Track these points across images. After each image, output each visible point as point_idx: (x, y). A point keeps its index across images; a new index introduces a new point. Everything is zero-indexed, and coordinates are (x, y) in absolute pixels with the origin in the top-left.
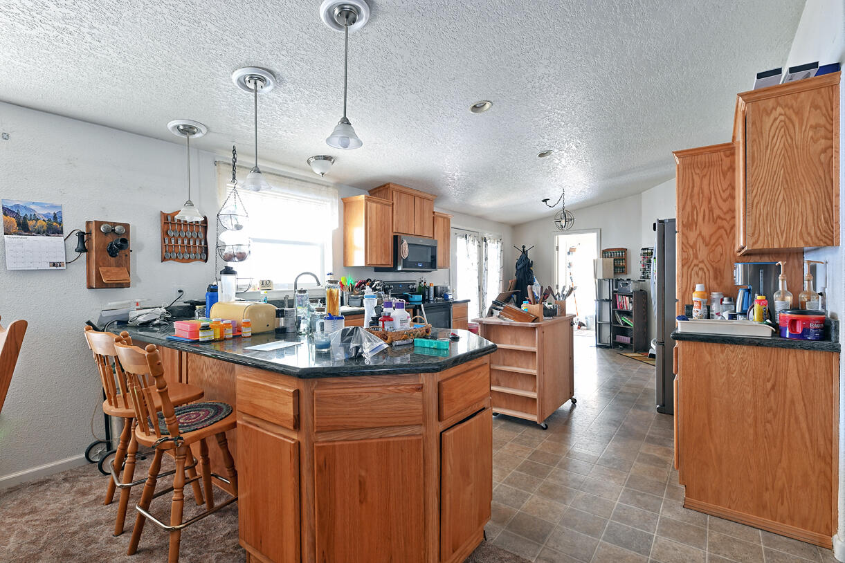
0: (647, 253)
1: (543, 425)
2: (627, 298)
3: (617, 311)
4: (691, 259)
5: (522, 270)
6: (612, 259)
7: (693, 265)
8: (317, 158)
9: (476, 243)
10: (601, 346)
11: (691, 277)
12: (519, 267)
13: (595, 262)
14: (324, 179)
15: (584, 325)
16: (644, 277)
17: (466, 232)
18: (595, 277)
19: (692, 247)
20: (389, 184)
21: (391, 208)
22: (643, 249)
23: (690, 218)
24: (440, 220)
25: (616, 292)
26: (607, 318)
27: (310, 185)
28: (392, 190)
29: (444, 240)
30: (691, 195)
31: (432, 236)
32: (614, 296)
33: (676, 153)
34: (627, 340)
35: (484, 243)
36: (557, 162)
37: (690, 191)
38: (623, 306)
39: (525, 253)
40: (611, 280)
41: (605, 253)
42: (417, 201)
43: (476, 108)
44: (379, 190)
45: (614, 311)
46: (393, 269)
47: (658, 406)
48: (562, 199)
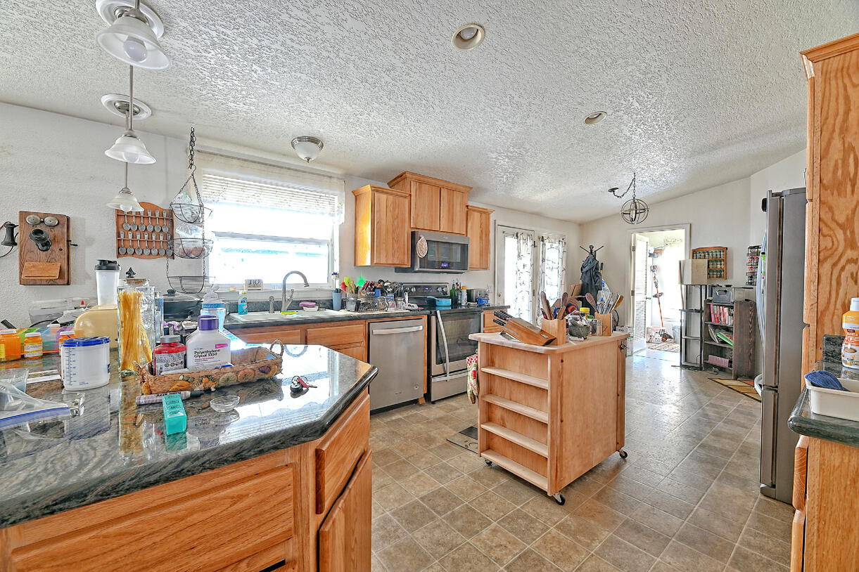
0: (755, 252)
1: (558, 497)
2: (726, 310)
3: (710, 323)
4: (841, 249)
5: (589, 273)
6: (707, 260)
7: (843, 261)
8: (300, 139)
9: (530, 243)
10: (686, 366)
11: (839, 283)
12: (584, 270)
13: (681, 266)
14: (309, 165)
15: (670, 337)
16: (751, 284)
17: (517, 230)
18: (682, 281)
19: (841, 226)
20: (405, 173)
21: (407, 201)
22: (751, 248)
23: (840, 172)
24: (477, 215)
25: (711, 301)
26: (696, 332)
27: (307, 176)
28: (410, 180)
29: (481, 238)
30: (841, 129)
31: (464, 233)
32: (708, 306)
33: (807, 54)
34: (724, 362)
35: (541, 242)
36: (615, 131)
37: (840, 119)
38: (718, 319)
39: (592, 253)
40: (703, 288)
41: (695, 253)
42: (444, 193)
43: (462, 39)
44: (398, 180)
45: (706, 325)
46: (411, 270)
47: (763, 485)
48: (632, 188)
